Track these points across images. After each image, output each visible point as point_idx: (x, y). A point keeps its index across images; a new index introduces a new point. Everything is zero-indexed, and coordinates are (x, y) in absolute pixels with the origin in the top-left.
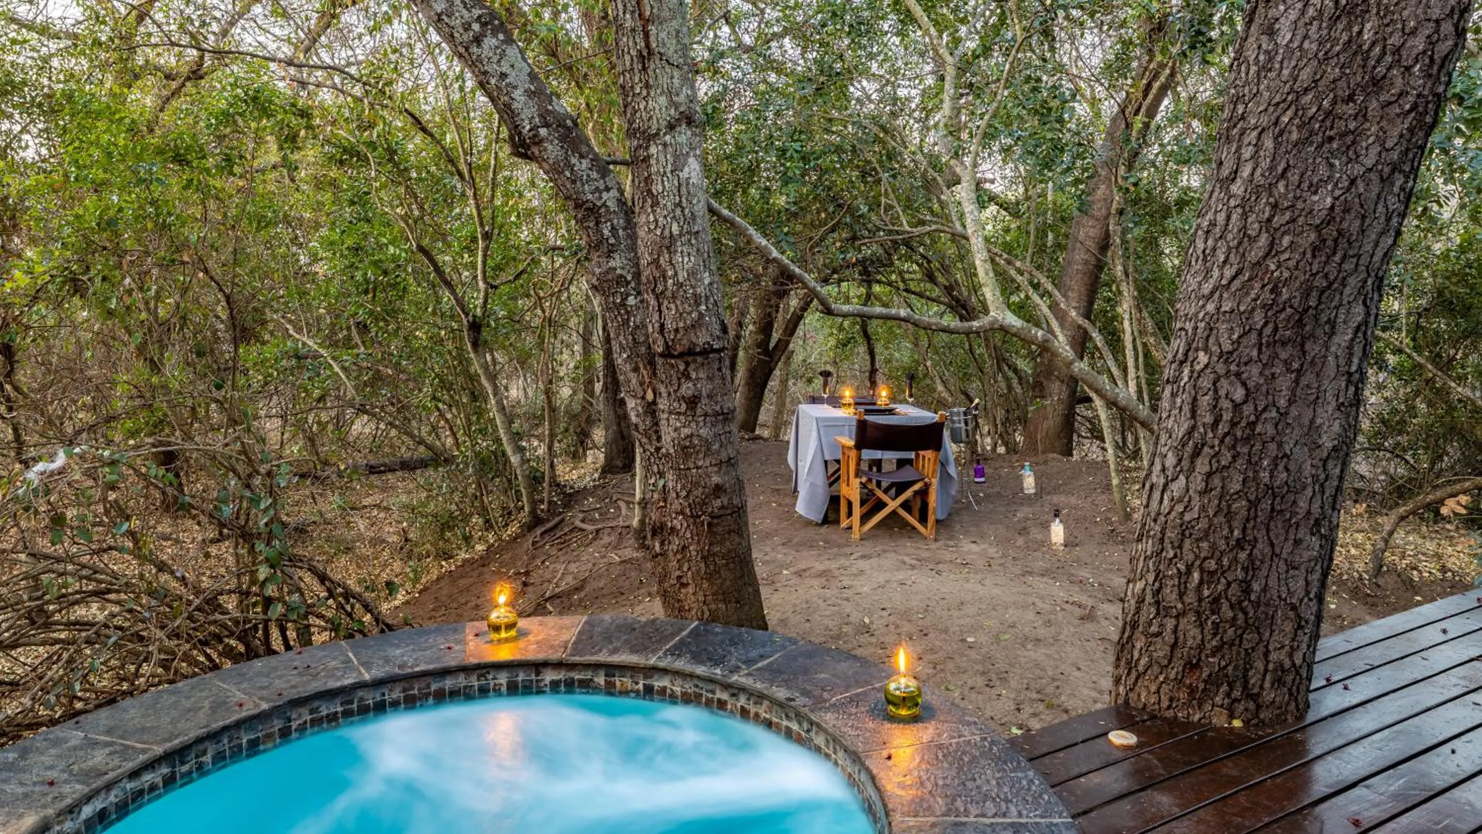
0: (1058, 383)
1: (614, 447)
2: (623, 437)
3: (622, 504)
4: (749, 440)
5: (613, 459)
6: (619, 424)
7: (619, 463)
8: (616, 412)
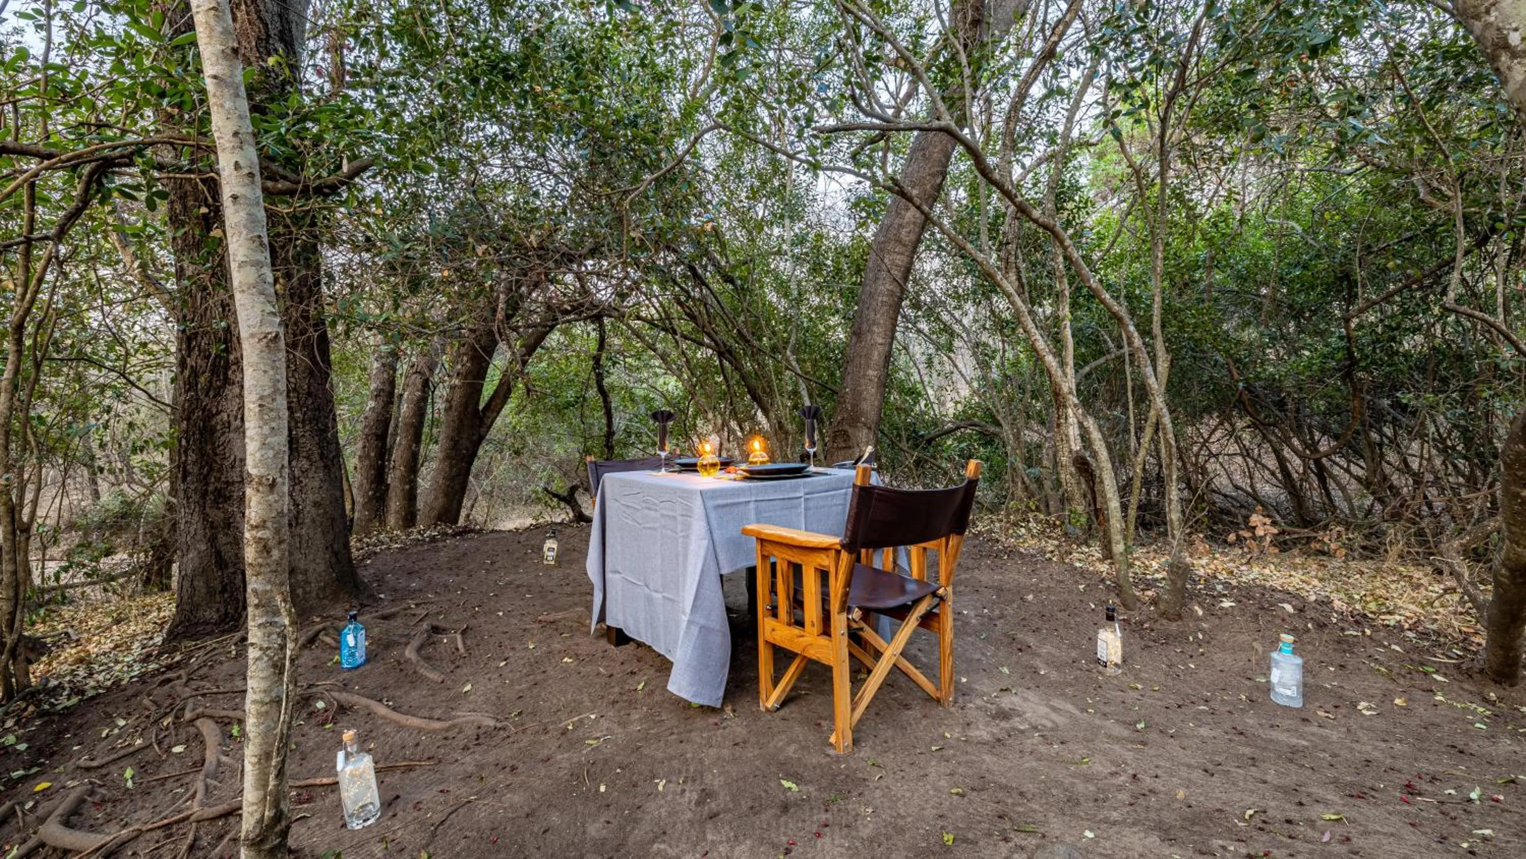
0: (865, 431)
1: (200, 584)
2: (221, 563)
3: (209, 729)
4: (454, 535)
5: (196, 607)
6: (212, 540)
7: (211, 614)
8: (205, 517)
